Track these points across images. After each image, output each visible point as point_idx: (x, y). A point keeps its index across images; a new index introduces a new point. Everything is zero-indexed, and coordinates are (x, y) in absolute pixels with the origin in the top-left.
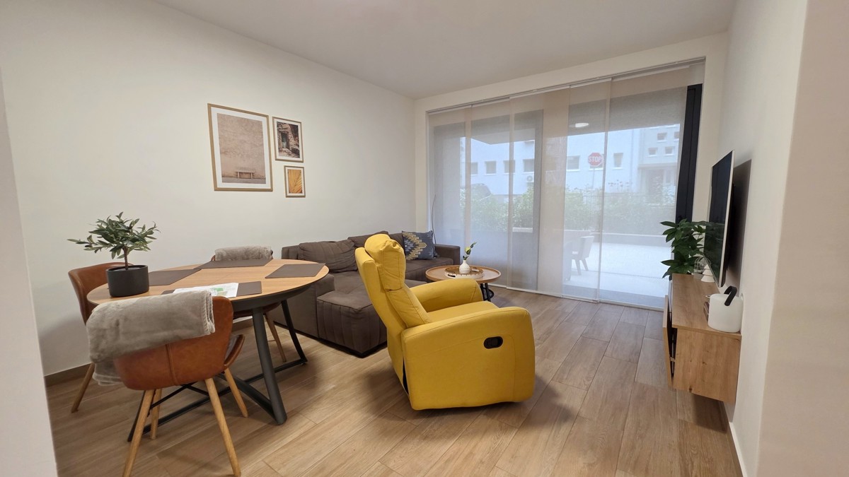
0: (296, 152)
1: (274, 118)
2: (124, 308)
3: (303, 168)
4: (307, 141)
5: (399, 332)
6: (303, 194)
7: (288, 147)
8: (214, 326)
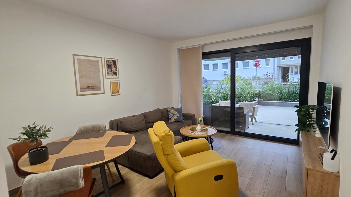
0: (115, 74)
1: (104, 58)
2: (40, 180)
3: (119, 81)
4: (120, 68)
5: (172, 174)
6: (119, 94)
7: (111, 71)
8: (84, 184)
